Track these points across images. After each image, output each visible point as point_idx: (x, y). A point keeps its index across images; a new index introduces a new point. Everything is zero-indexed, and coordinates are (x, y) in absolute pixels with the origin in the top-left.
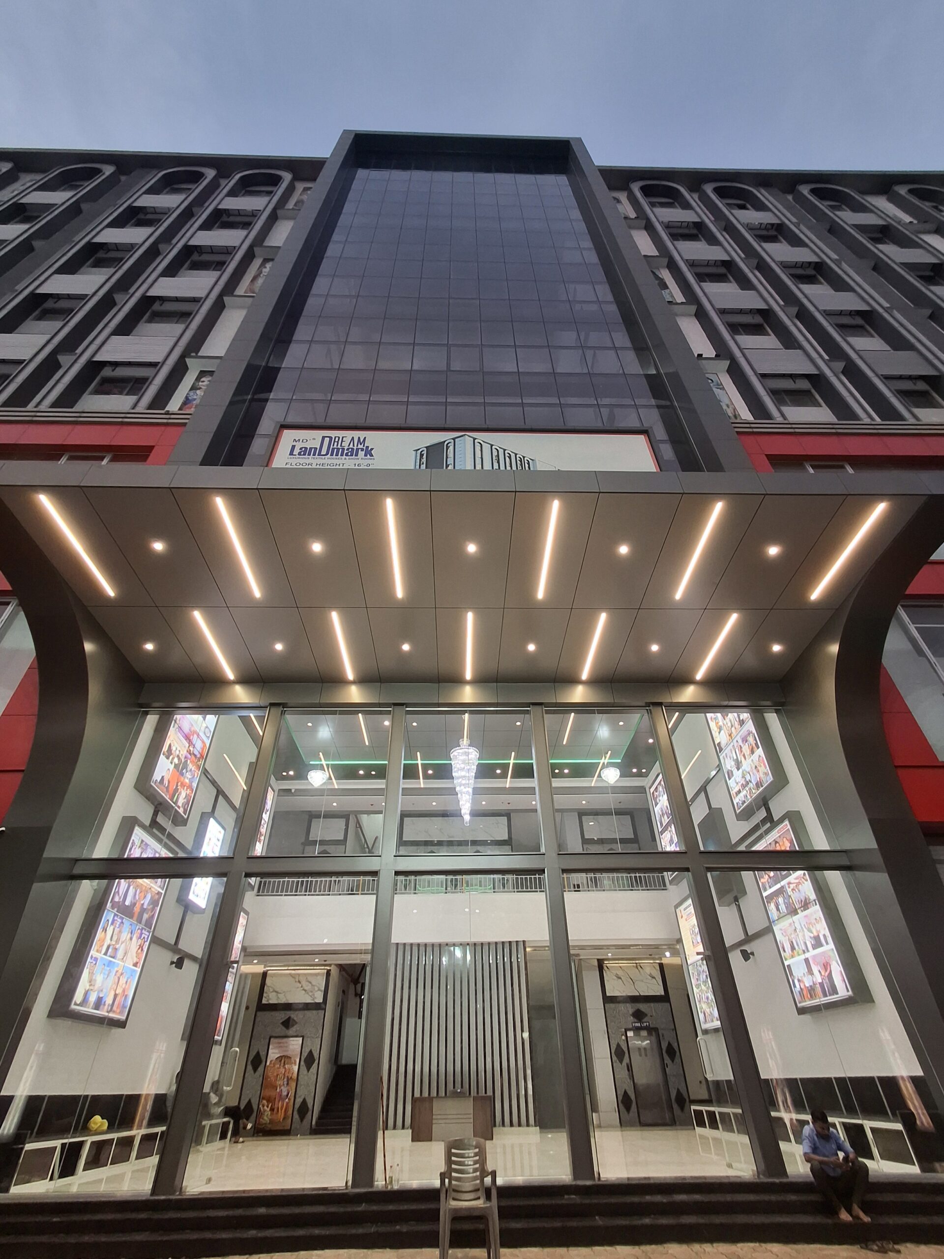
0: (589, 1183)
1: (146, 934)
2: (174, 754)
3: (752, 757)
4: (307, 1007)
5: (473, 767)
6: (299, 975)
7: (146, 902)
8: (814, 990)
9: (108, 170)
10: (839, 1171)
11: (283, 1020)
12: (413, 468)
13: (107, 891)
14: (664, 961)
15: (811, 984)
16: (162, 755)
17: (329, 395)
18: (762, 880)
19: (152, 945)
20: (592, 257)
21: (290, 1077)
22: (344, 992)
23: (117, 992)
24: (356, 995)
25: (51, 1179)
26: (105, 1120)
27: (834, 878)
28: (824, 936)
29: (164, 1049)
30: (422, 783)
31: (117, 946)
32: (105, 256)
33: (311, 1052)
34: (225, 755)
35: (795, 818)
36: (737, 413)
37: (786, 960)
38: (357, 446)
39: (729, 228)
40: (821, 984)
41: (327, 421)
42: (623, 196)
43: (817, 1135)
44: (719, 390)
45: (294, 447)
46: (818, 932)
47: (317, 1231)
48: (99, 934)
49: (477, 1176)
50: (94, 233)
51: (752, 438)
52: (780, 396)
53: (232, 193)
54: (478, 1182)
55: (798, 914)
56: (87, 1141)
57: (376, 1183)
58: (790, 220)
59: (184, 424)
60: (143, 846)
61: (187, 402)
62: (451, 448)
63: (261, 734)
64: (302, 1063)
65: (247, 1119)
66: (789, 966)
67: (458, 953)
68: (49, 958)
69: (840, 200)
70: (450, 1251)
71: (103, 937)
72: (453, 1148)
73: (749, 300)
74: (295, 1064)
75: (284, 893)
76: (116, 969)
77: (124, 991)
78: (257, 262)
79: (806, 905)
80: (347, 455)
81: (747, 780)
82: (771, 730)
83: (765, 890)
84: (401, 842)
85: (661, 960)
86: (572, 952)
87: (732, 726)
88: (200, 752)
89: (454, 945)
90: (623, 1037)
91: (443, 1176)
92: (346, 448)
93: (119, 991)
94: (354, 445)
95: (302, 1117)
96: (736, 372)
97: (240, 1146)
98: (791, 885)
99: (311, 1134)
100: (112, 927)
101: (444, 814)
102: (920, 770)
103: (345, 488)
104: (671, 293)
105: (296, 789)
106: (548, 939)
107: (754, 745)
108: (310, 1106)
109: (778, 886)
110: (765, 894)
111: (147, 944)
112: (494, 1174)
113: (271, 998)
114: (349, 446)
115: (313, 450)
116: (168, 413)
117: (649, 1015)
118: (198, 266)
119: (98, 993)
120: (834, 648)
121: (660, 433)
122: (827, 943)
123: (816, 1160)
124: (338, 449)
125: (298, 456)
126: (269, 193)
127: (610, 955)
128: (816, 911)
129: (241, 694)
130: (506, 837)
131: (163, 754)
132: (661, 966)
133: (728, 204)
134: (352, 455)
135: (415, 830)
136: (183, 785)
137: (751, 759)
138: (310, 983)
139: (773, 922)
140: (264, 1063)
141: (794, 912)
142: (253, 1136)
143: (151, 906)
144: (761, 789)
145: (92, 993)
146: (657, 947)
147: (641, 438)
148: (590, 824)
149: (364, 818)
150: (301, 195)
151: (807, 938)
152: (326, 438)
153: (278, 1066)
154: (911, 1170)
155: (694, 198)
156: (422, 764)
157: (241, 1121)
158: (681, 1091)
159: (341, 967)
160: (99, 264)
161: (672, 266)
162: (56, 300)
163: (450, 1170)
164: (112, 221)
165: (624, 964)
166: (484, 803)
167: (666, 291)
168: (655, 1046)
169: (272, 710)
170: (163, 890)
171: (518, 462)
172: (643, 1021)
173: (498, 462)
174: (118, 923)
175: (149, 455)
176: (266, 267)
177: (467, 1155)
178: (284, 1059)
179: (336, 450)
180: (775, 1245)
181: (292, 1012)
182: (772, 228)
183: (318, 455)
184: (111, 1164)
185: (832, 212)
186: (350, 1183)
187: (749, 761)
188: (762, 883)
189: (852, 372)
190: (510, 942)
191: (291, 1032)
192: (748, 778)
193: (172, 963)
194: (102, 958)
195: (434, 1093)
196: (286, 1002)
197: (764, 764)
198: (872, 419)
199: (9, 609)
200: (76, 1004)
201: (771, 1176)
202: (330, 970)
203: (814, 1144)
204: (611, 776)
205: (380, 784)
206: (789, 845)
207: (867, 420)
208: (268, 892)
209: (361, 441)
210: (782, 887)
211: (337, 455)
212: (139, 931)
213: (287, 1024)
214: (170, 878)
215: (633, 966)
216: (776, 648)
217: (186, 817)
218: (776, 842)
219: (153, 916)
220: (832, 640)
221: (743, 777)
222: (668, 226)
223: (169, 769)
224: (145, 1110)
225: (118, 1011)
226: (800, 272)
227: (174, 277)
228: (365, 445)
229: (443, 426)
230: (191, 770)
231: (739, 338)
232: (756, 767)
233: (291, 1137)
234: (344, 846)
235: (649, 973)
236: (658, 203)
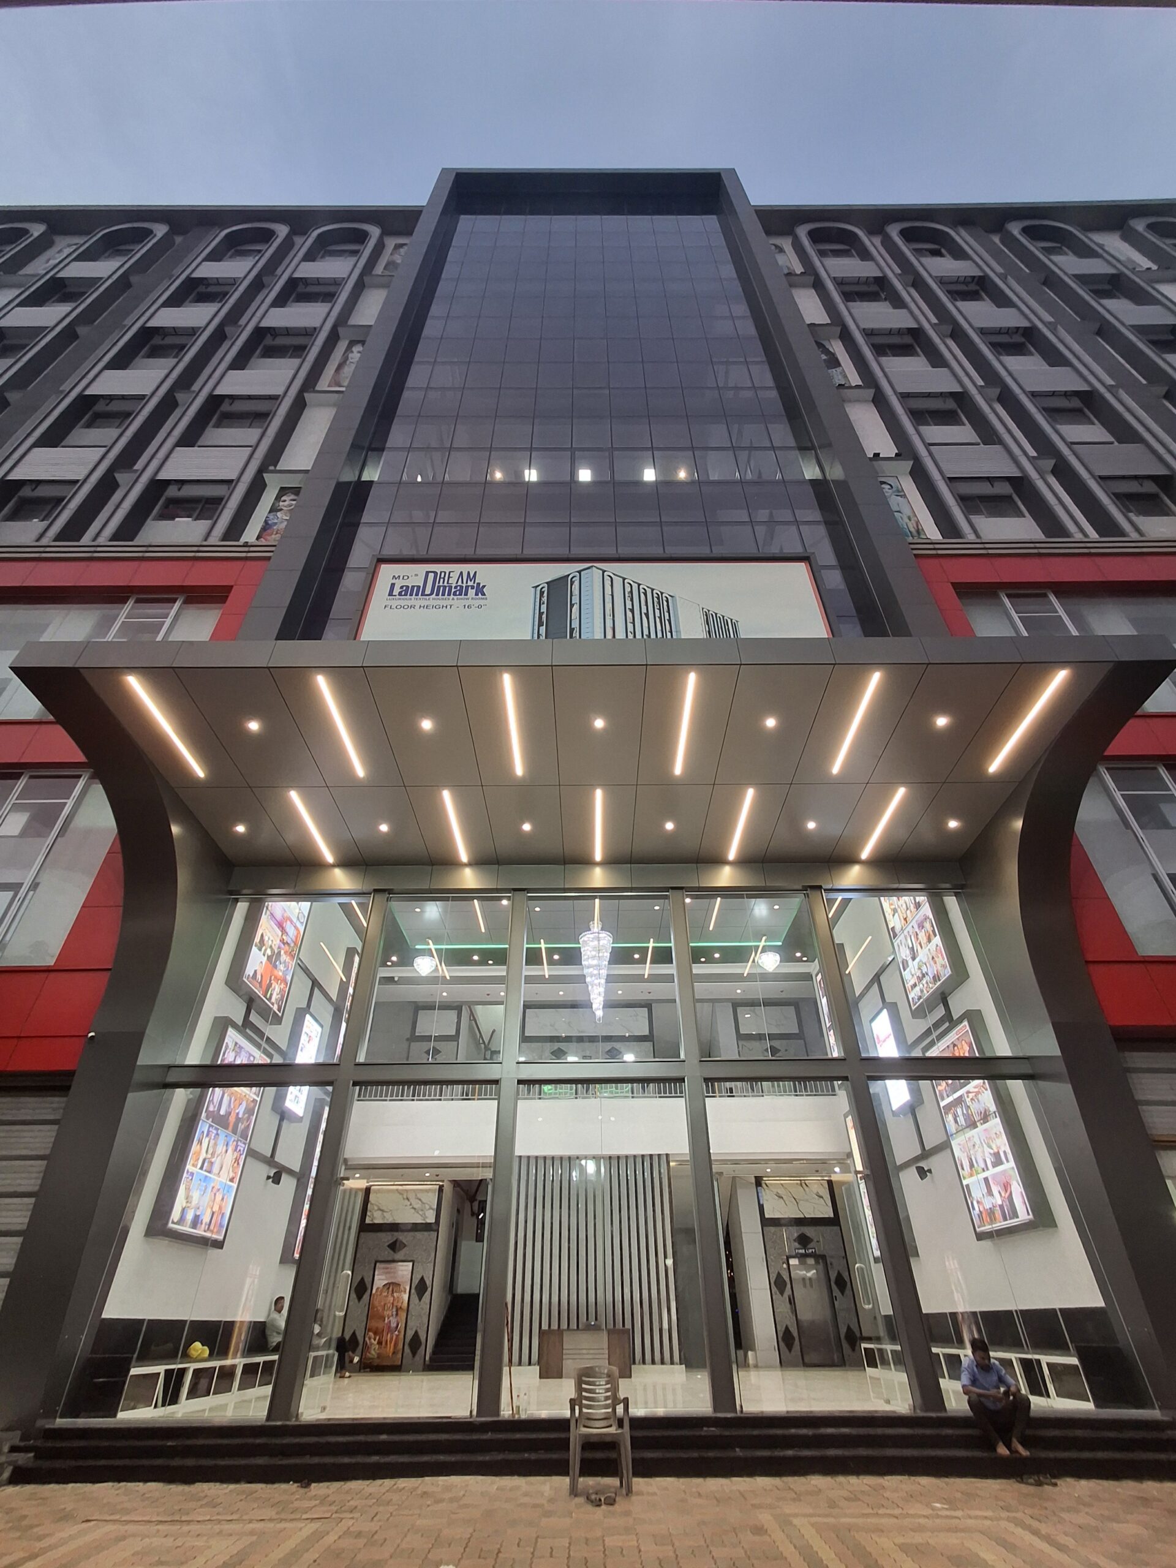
0: (729, 1415)
1: (241, 1146)
2: (267, 945)
3: (929, 946)
4: (416, 1227)
5: (605, 954)
6: (407, 1191)
7: (241, 1110)
8: (994, 1213)
9: (160, 230)
10: (999, 1406)
11: (390, 1242)
12: (529, 638)
13: (199, 1102)
14: (834, 1178)
15: (991, 1206)
16: (254, 947)
17: (433, 514)
18: (939, 1088)
19: (249, 1159)
20: (749, 329)
21: (399, 1307)
22: (458, 1211)
23: (214, 1210)
24: (473, 1214)
25: (156, 1407)
26: (206, 1348)
27: (1017, 1088)
28: (1005, 1152)
29: (258, 1273)
30: (546, 970)
31: (213, 1160)
32: (161, 342)
33: (422, 1278)
34: (322, 944)
35: (974, 1018)
36: (920, 527)
37: (964, 1178)
38: (467, 582)
39: (918, 283)
40: (1001, 1207)
41: (430, 552)
42: (786, 243)
43: (976, 1366)
44: (899, 498)
45: (393, 585)
46: (998, 1148)
47: (442, 1458)
48: (195, 1147)
49: (609, 1404)
50: (148, 314)
51: (935, 561)
52: (969, 503)
53: (310, 257)
54: (610, 1410)
55: (977, 1127)
56: (189, 1368)
57: (502, 1413)
58: (994, 270)
59: (269, 558)
60: (237, 1049)
61: (266, 527)
62: (576, 583)
63: (365, 925)
64: (413, 1291)
65: (354, 1351)
66: (967, 1186)
67: (591, 1167)
68: (145, 1173)
69: (1060, 240)
70: (581, 1479)
71: (199, 1149)
72: (584, 1377)
73: (940, 381)
74: (405, 1292)
75: (389, 1098)
76: (212, 1185)
77: (220, 1208)
78: (342, 346)
79: (985, 1118)
80: (455, 594)
81: (924, 972)
82: (950, 915)
83: (943, 1099)
84: (525, 1039)
85: (830, 1176)
86: (716, 1168)
87: (907, 909)
88: (294, 940)
89: (586, 1158)
90: (785, 1266)
91: (573, 1403)
92: (454, 585)
93: (216, 1208)
94: (462, 582)
95: (414, 1353)
96: (919, 475)
97: (346, 1381)
98: (970, 1095)
99: (424, 1370)
100: (207, 1139)
101: (574, 1006)
102: (1116, 966)
103: (459, 665)
104: (844, 371)
105: (399, 977)
106: (688, 1152)
107: (931, 933)
108: (423, 1339)
109: (956, 1095)
110: (942, 1104)
111: (243, 1156)
112: (626, 1401)
113: (375, 1217)
114: (457, 583)
115: (415, 588)
116: (246, 545)
117: (815, 1240)
118: (271, 352)
119: (195, 1211)
120: (1018, 824)
121: (826, 554)
122: (1008, 1161)
123: (974, 1393)
124: (445, 587)
125: (398, 597)
126: (355, 253)
127: (769, 1170)
128: (996, 1124)
129: (341, 879)
130: (647, 1033)
131: (256, 946)
132: (830, 1183)
133: (916, 250)
134: (460, 594)
135: (542, 1024)
136: (277, 979)
137: (927, 948)
138: (420, 1200)
139: (952, 1135)
140: (369, 1291)
141: (973, 1125)
142: (360, 1371)
143: (246, 1115)
144: (939, 983)
145: (189, 1211)
146: (824, 1162)
147: (801, 568)
148: (746, 1016)
149: (479, 1010)
150: (391, 254)
151: (987, 1154)
152: (430, 574)
153: (386, 1294)
154: (1087, 1406)
155: (875, 243)
156: (546, 948)
157: (346, 1354)
158: (852, 1327)
159: (456, 1184)
160: (156, 352)
161: (846, 336)
162: (108, 401)
163: (580, 1397)
164: (168, 299)
165: (786, 1181)
166: (620, 992)
167: (837, 369)
168: (822, 1275)
169: (376, 896)
170: (258, 1097)
171: (655, 599)
172: (809, 1246)
173: (632, 600)
174: (213, 1135)
175: (227, 597)
176: (352, 352)
177: (597, 1383)
178: (392, 1286)
179: (442, 588)
180: (925, 1478)
181: (400, 1233)
182: (973, 280)
183: (422, 595)
184: (213, 1394)
185: (1046, 257)
186: (475, 1413)
187: (925, 950)
188: (939, 1091)
189: (1063, 472)
190: (651, 1156)
191: (399, 1255)
192: (924, 970)
193: (269, 1178)
194: (198, 1173)
195: (564, 1326)
196: (393, 1222)
197: (942, 955)
198: (1086, 535)
199: (81, 783)
200: (173, 1222)
201: (926, 1411)
202: (443, 1186)
203: (974, 1376)
204: (770, 962)
205: (500, 971)
206: (968, 1048)
207: (1079, 536)
208: (370, 1096)
209: (471, 577)
210: (961, 1097)
211: (443, 595)
212: (235, 1143)
213: (394, 1246)
214: (264, 1087)
215: (797, 1184)
216: (953, 824)
217: (280, 1014)
218: (955, 1045)
219: (248, 1126)
220: (1016, 815)
221: (919, 969)
222: (840, 282)
223: (261, 962)
224: (239, 1339)
225: (215, 1230)
226: (1004, 339)
227: (243, 369)
228: (476, 582)
229: (566, 556)
230: (285, 962)
231: (924, 429)
232: (933, 958)
233: (403, 1373)
234: (456, 1043)
235: (815, 1192)
236: (832, 251)
